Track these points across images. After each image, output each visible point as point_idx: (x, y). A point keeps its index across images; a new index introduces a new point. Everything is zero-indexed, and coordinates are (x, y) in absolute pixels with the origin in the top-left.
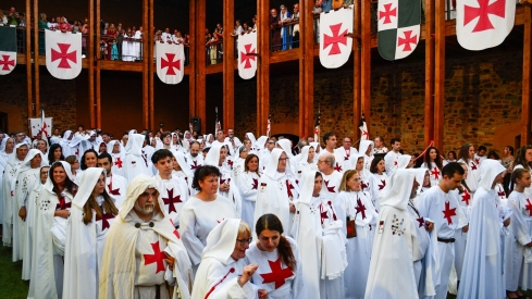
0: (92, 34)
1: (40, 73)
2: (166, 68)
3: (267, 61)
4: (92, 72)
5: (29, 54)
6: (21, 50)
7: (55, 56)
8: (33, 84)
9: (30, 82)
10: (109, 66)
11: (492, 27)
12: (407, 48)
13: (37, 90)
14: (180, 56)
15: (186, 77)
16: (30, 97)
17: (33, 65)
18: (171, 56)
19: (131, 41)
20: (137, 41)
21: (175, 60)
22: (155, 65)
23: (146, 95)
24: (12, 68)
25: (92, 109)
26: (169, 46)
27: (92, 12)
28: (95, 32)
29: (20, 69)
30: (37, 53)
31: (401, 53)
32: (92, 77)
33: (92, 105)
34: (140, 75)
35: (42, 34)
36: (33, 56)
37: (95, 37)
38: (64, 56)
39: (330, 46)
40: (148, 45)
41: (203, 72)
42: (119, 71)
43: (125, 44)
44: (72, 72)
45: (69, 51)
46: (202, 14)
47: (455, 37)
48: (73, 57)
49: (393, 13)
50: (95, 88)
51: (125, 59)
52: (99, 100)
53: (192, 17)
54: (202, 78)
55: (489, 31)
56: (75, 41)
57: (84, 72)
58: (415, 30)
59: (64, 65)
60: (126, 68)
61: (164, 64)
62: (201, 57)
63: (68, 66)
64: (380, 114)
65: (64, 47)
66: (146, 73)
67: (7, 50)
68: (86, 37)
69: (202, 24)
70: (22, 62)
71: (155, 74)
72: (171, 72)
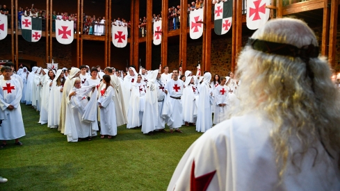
0: (79, 21)
1: (53, 42)
2: (118, 39)
3: (166, 35)
4: (78, 41)
5: (47, 32)
6: (44, 30)
7: (60, 32)
8: (49, 46)
9: (47, 45)
10: (87, 38)
11: (260, 18)
12: (226, 29)
13: (51, 49)
14: (125, 32)
15: (128, 44)
16: (47, 53)
17: (49, 37)
18: (120, 33)
19: (99, 25)
20: (102, 24)
21: (122, 35)
22: (111, 37)
23: (106, 53)
24: (39, 38)
25: (78, 59)
26: (120, 27)
27: (79, 10)
28: (80, 20)
29: (43, 39)
30: (51, 31)
31: (224, 31)
32: (78, 43)
33: (78, 57)
34: (103, 42)
35: (54, 22)
36: (49, 33)
37: (80, 23)
38: (65, 32)
39: (194, 28)
40: (108, 27)
41: (138, 41)
42: (93, 41)
43: (96, 26)
44: (69, 40)
45: (67, 30)
46: (137, 11)
47: (246, 23)
48: (69, 33)
49: (221, 11)
50: (80, 49)
51: (96, 34)
52: (82, 55)
53: (132, 12)
54: (137, 44)
55: (258, 20)
56: (70, 25)
57: (75, 41)
58: (230, 20)
59: (65, 37)
60: (97, 39)
61: (116, 37)
62: (137, 33)
63: (67, 38)
64: (227, 64)
65: (65, 28)
66: (106, 42)
67: (37, 30)
68: (75, 22)
69: (137, 16)
70: (44, 35)
71: (112, 43)
72: (120, 41)
